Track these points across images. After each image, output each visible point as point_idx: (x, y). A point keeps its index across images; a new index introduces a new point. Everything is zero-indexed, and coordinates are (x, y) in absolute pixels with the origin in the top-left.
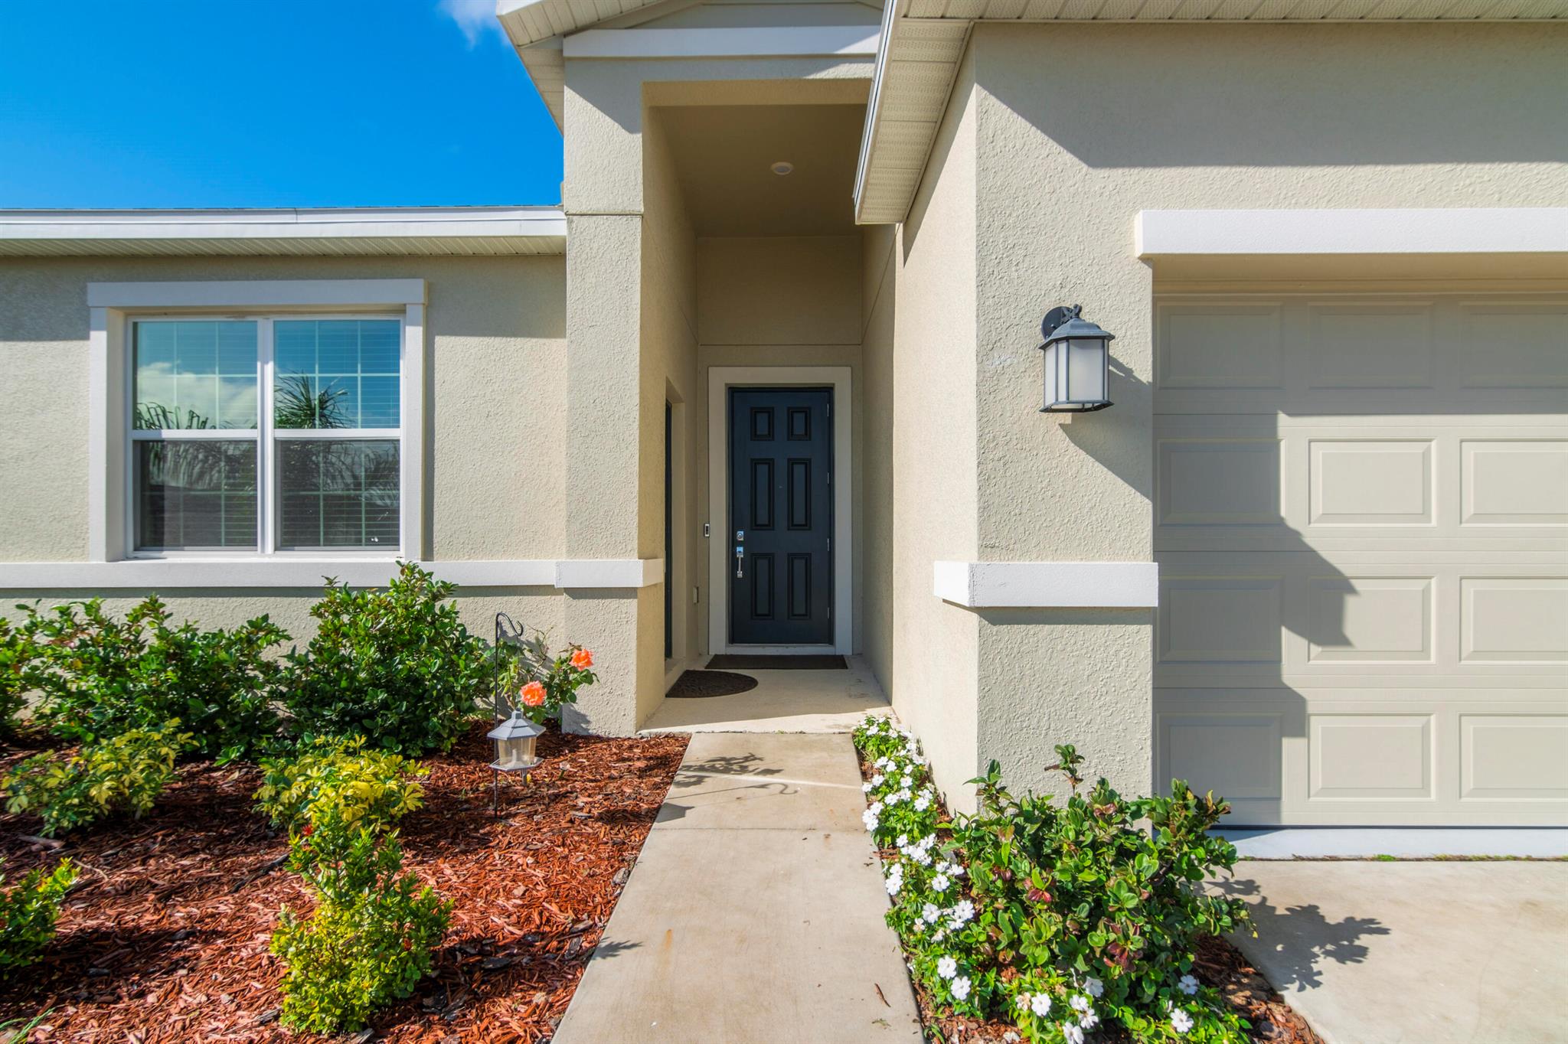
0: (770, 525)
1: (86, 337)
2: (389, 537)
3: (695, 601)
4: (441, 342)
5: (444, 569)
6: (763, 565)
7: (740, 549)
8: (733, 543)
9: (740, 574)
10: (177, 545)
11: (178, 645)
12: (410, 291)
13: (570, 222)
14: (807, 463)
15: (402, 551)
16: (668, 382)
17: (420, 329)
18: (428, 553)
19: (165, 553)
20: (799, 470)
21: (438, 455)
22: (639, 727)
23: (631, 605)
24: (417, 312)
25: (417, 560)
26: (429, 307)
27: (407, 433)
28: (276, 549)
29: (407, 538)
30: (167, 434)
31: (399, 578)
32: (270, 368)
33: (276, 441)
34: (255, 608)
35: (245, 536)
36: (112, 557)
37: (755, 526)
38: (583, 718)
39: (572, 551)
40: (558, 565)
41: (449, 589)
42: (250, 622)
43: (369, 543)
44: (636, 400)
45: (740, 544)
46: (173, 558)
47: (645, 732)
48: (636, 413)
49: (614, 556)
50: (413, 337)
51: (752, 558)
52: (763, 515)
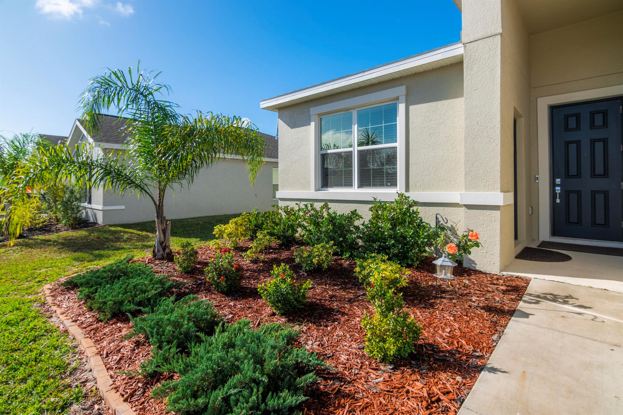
0: (578, 175)
1: (310, 124)
2: (393, 183)
3: (531, 213)
4: (412, 108)
5: (414, 195)
6: (573, 197)
7: (558, 189)
8: (553, 185)
9: (558, 201)
10: (332, 186)
11: (332, 218)
12: (400, 91)
13: (465, 47)
14: (605, 141)
15: (398, 188)
16: (515, 108)
17: (405, 105)
18: (407, 189)
19: (329, 189)
20: (599, 146)
21: (411, 152)
22: (502, 271)
23: (497, 213)
24: (402, 98)
25: (404, 192)
26: (407, 95)
27: (399, 144)
28: (358, 188)
29: (400, 184)
30: (329, 151)
31: (397, 198)
32: (356, 126)
33: (358, 151)
34: (353, 207)
35: (349, 184)
36: (317, 190)
37: (567, 175)
38: (473, 262)
39: (467, 189)
40: (461, 194)
41: (416, 203)
42: (351, 212)
43: (387, 185)
44: (499, 119)
45: (558, 185)
46: (331, 190)
47: (504, 273)
48: (498, 125)
49: (488, 191)
50: (402, 107)
51: (566, 194)
52: (573, 170)
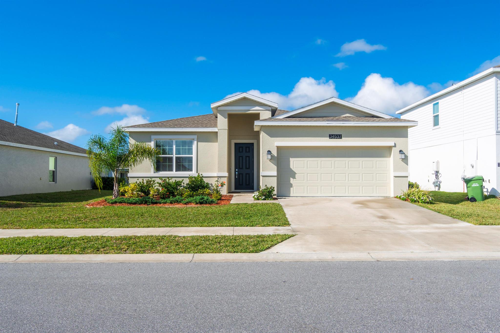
0: (242, 168)
1: (151, 142)
2: (191, 170)
4: (199, 143)
6: (241, 175)
7: (237, 173)
8: (235, 171)
9: (237, 177)
10: (161, 171)
12: (195, 137)
13: (218, 129)
14: (249, 157)
15: (193, 172)
17: (196, 142)
18: (197, 172)
19: (160, 172)
26: (197, 139)
27: (194, 156)
28: (175, 171)
29: (194, 170)
31: (192, 175)
32: (175, 146)
33: (176, 157)
35: (171, 170)
36: (154, 173)
37: (239, 168)
40: (217, 173)
43: (188, 171)
45: (237, 172)
46: (161, 173)
49: (224, 172)
50: (195, 142)
51: (239, 174)
52: (241, 167)
